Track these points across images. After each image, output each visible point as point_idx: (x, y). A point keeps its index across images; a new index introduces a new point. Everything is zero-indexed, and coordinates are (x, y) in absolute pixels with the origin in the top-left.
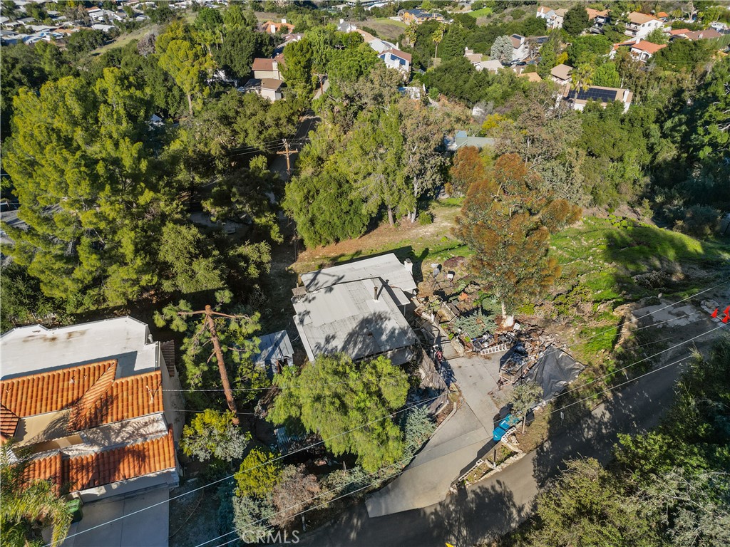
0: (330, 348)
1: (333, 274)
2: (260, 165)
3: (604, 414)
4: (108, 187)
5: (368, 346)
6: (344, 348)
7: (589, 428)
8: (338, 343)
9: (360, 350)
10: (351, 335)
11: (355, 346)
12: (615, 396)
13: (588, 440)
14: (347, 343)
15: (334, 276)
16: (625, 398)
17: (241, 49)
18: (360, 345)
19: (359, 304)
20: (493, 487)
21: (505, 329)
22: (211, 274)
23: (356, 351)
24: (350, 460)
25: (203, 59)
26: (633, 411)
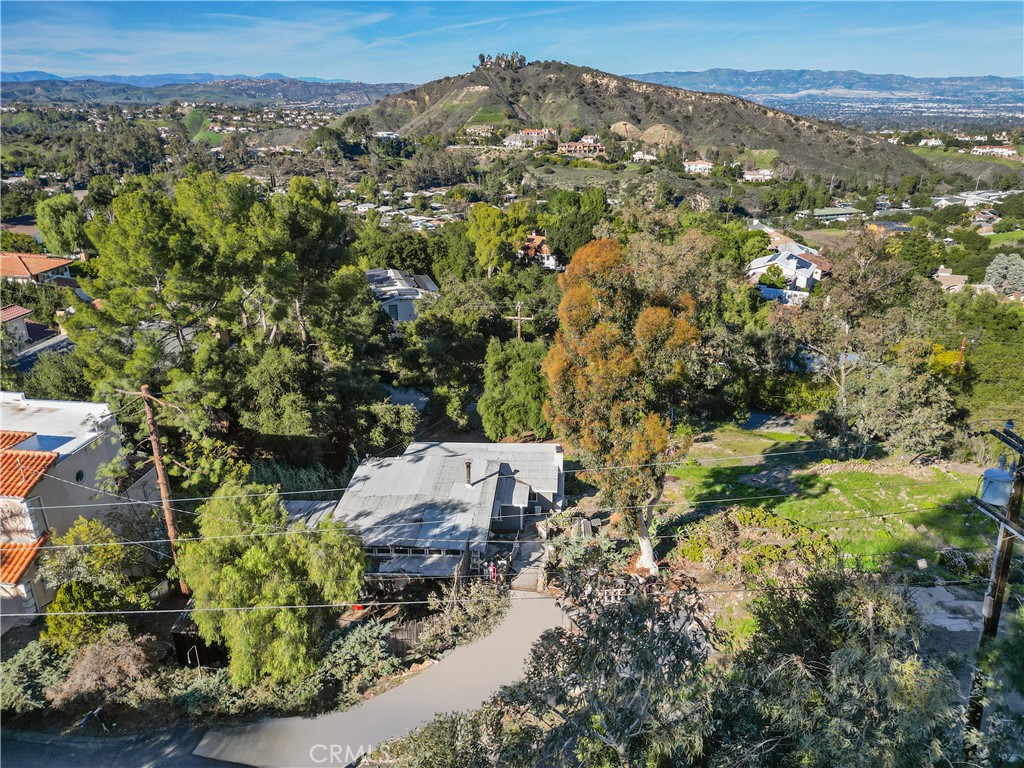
2: (468, 323)
4: (177, 265)
10: (393, 517)
14: (379, 524)
17: (581, 232)
18: (390, 532)
21: (637, 572)
22: (298, 415)
24: (216, 656)
25: (514, 230)
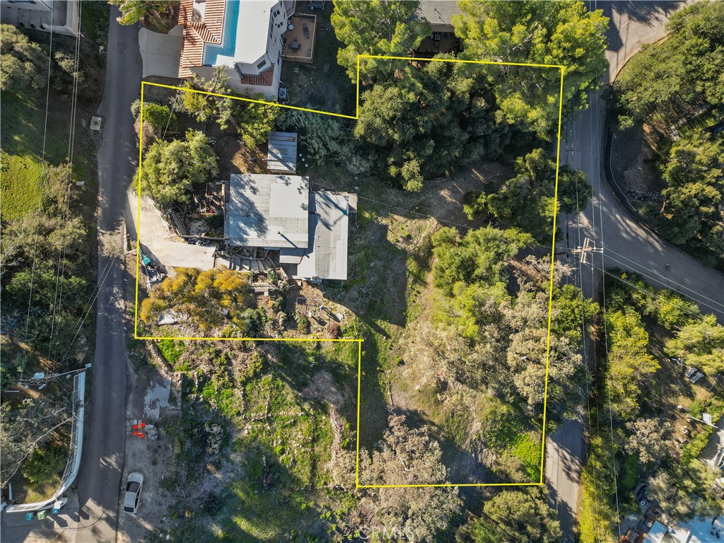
0: (246, 187)
1: (338, 223)
3: (119, 305)
5: (237, 210)
6: (242, 195)
7: (118, 292)
8: (248, 193)
9: (236, 204)
10: (251, 204)
11: (240, 202)
12: (125, 318)
13: (113, 287)
14: (247, 199)
15: (335, 223)
16: (120, 322)
18: (240, 205)
19: (280, 220)
20: (118, 229)
23: (237, 202)
26: (112, 319)
